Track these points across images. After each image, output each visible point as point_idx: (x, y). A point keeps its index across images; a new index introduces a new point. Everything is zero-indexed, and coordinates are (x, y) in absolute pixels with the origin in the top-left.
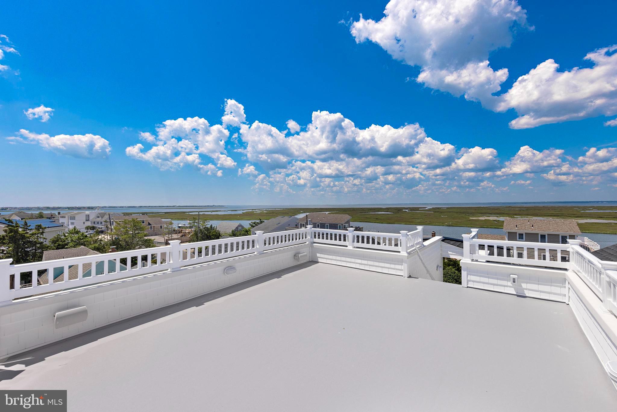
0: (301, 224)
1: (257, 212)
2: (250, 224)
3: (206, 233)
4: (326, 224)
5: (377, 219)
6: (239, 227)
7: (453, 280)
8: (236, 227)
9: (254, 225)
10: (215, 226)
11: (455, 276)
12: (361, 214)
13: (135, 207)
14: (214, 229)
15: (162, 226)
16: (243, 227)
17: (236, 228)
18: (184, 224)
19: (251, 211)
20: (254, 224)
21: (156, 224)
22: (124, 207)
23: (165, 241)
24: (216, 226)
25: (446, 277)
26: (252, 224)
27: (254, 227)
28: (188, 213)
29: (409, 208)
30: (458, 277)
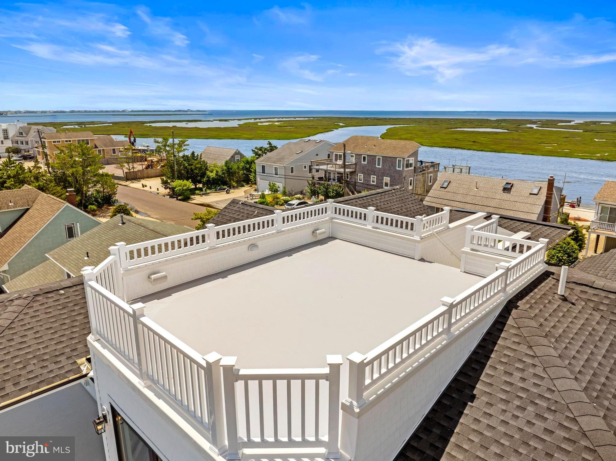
0: (336, 155)
1: (264, 124)
2: (253, 151)
3: (186, 165)
4: (377, 157)
5: (475, 142)
6: (236, 156)
7: (564, 255)
8: (232, 155)
9: (260, 152)
10: (199, 154)
11: (568, 248)
12: (447, 131)
13: (64, 112)
14: (197, 160)
15: (115, 149)
16: (242, 156)
17: (232, 157)
18: (148, 146)
19: (253, 121)
20: (260, 150)
21: (106, 146)
22: (48, 111)
23: (124, 175)
24: (201, 154)
25: (555, 249)
26: (256, 150)
27: (260, 155)
28: (148, 125)
29: (540, 121)
30: (573, 250)
